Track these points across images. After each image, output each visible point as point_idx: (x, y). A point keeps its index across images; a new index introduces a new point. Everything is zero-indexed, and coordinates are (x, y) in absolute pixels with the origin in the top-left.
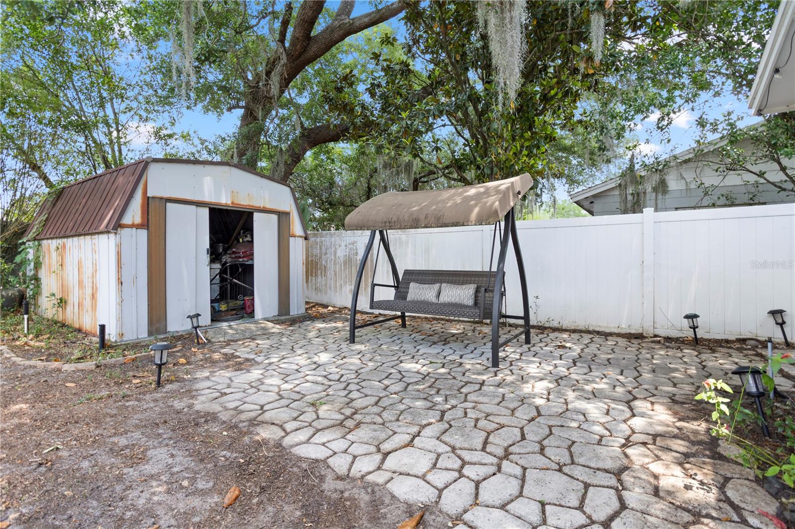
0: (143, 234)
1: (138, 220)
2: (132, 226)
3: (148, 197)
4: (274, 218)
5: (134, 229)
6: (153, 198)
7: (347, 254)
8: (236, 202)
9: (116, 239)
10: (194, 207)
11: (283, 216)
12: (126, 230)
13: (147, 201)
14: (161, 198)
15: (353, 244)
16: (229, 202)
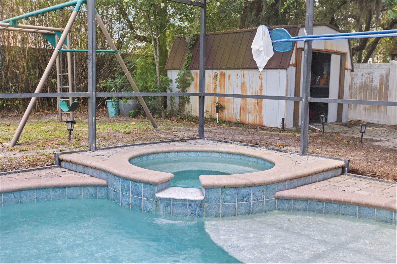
1: (294, 62)
2: (292, 65)
3: (297, 48)
4: (339, 57)
5: (292, 67)
6: (299, 48)
7: (363, 81)
8: (327, 48)
9: (286, 73)
11: (343, 55)
12: (290, 68)
13: (297, 51)
14: (301, 49)
15: (369, 74)
16: (324, 49)
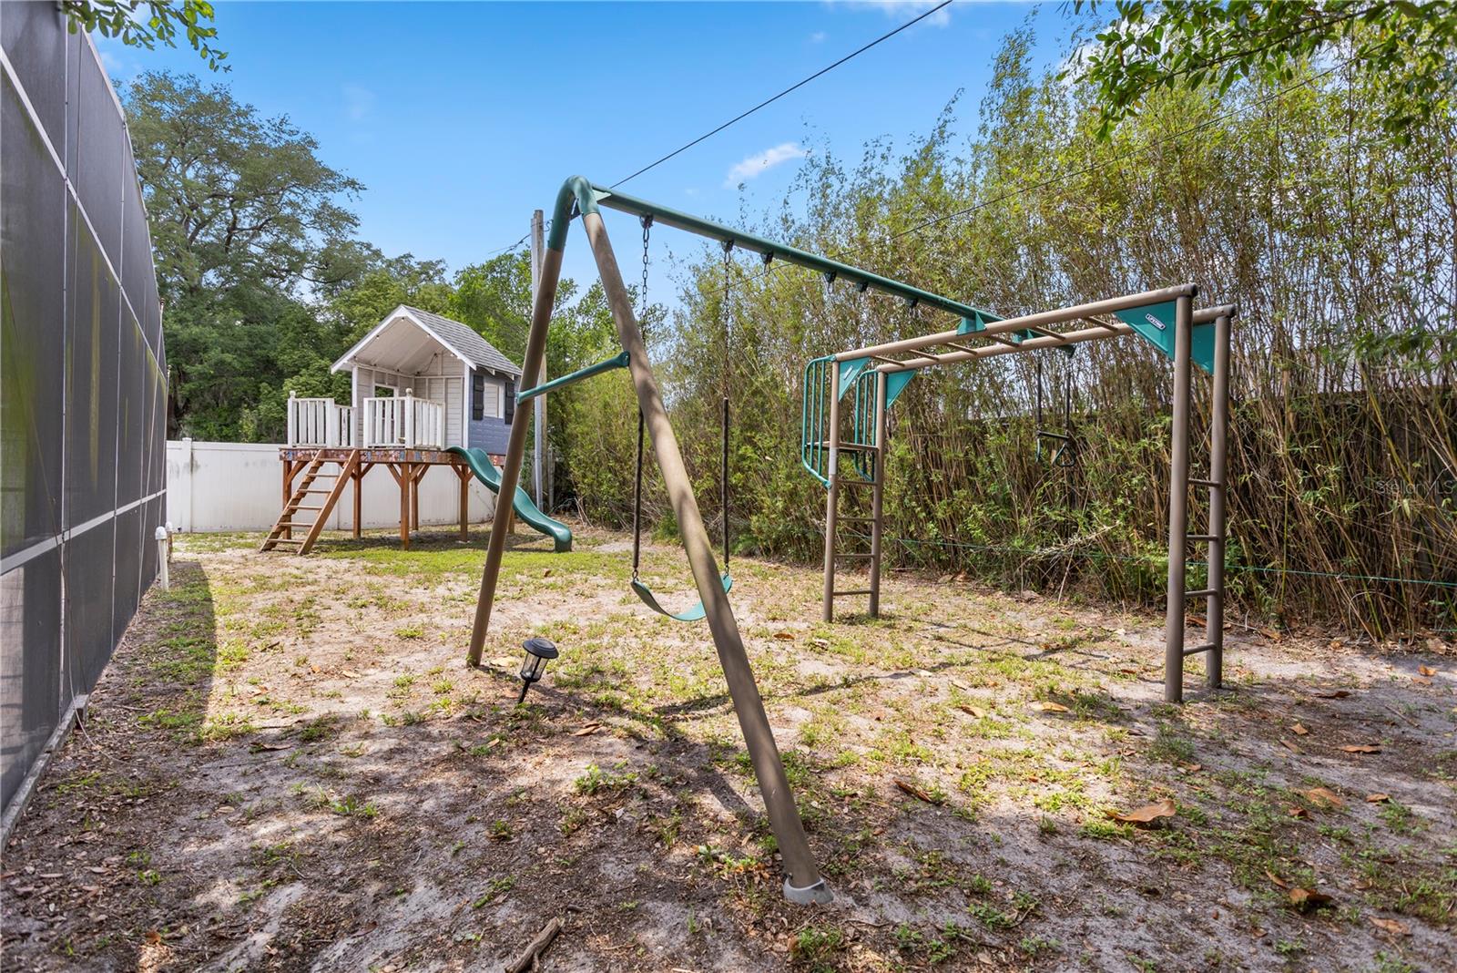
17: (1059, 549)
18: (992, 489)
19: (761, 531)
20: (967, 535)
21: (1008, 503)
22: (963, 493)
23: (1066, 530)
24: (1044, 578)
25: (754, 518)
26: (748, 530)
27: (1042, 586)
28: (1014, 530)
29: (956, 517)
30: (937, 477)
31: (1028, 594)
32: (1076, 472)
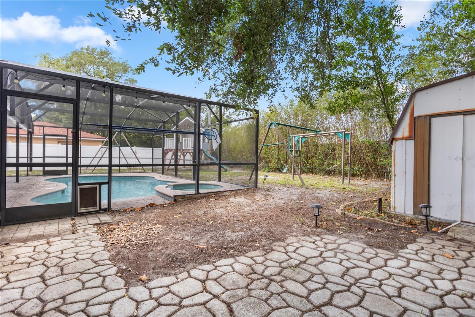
0: (411, 144)
1: (406, 134)
2: (403, 139)
3: (415, 118)
5: (404, 141)
6: (419, 117)
10: (461, 117)
12: (399, 142)
13: (414, 120)
14: (425, 116)
17: (331, 168)
18: (320, 157)
19: (271, 167)
20: (315, 166)
21: (323, 160)
22: (314, 158)
23: (333, 164)
24: (329, 173)
25: (270, 164)
26: (268, 166)
27: (329, 175)
28: (324, 165)
29: (313, 163)
30: (309, 155)
31: (326, 176)
32: (335, 155)
